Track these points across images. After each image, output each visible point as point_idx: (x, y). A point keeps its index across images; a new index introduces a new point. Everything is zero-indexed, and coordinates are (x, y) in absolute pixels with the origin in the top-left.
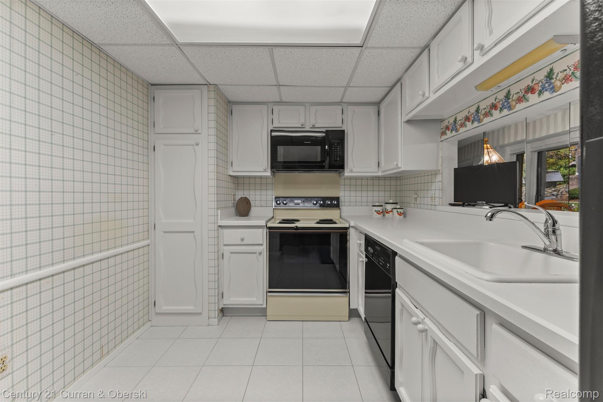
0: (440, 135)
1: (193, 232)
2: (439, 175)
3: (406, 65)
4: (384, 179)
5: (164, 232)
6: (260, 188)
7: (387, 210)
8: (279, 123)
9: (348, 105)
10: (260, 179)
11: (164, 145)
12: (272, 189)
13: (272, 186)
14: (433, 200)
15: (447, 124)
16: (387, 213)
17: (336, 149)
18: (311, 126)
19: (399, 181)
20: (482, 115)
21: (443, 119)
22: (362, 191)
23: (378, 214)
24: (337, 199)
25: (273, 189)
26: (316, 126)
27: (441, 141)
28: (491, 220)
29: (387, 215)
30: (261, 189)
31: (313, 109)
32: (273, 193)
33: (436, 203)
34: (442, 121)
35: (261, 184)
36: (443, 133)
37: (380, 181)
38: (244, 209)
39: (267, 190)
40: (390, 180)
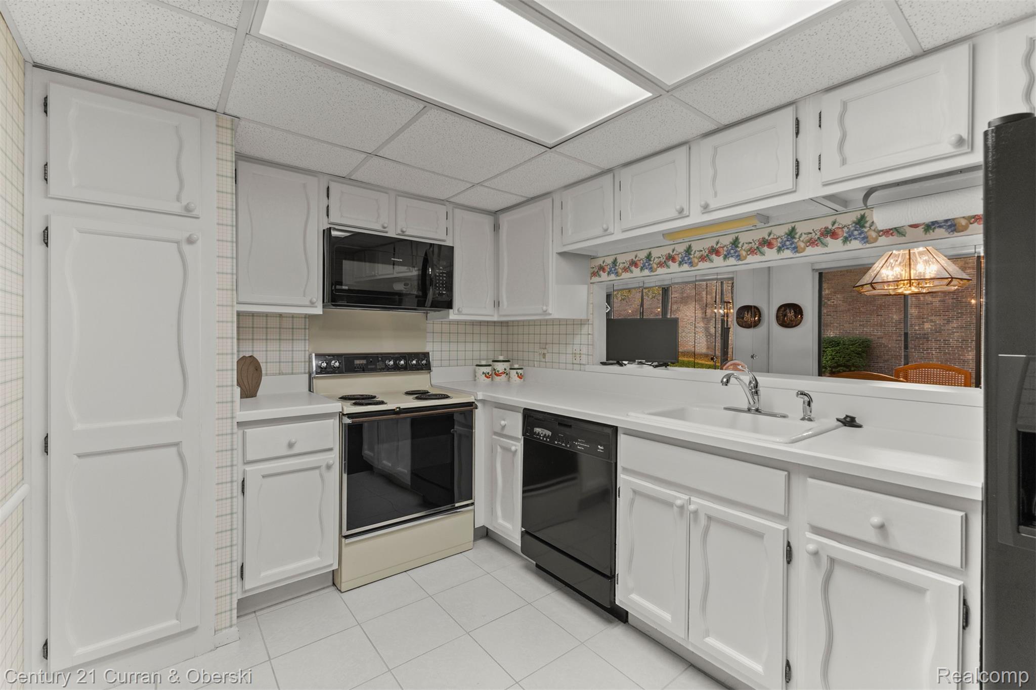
0: (590, 275)
1: (177, 444)
2: (587, 326)
3: (572, 180)
4: (486, 324)
5: (79, 456)
6: (278, 337)
7: (498, 371)
8: (342, 216)
9: (455, 208)
10: (278, 319)
11: (80, 232)
12: (305, 340)
13: (305, 332)
14: (578, 358)
15: (602, 264)
16: (497, 375)
17: (441, 276)
18: (400, 232)
19: (505, 327)
20: (655, 263)
21: (593, 256)
22: (465, 342)
23: (487, 377)
24: (426, 355)
25: (307, 338)
26: (407, 233)
27: (591, 283)
28: (726, 385)
29: (497, 378)
30: (280, 339)
31: (403, 202)
32: (307, 346)
33: (583, 362)
34: (593, 258)
35: (280, 328)
36: (594, 274)
37: (482, 326)
38: (250, 382)
39: (295, 341)
40: (495, 326)
